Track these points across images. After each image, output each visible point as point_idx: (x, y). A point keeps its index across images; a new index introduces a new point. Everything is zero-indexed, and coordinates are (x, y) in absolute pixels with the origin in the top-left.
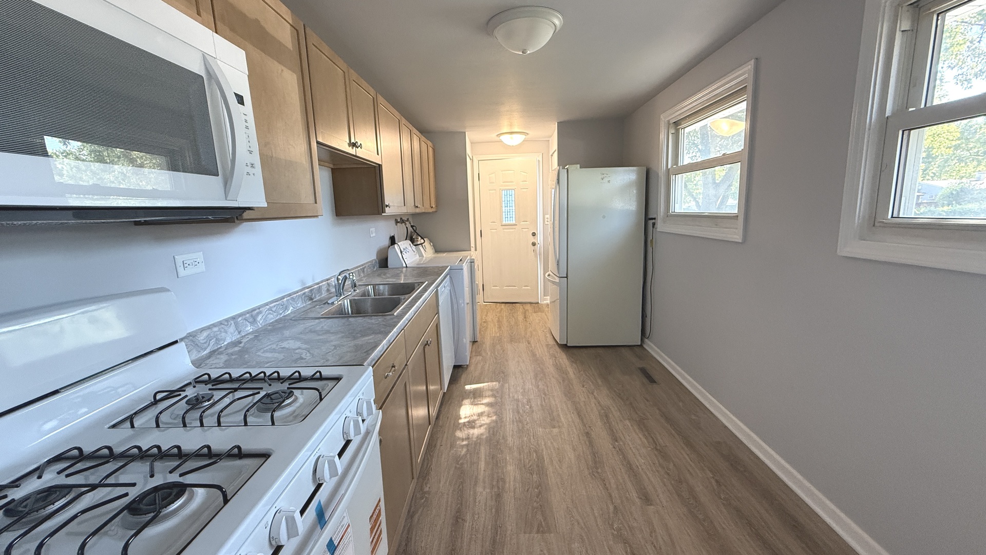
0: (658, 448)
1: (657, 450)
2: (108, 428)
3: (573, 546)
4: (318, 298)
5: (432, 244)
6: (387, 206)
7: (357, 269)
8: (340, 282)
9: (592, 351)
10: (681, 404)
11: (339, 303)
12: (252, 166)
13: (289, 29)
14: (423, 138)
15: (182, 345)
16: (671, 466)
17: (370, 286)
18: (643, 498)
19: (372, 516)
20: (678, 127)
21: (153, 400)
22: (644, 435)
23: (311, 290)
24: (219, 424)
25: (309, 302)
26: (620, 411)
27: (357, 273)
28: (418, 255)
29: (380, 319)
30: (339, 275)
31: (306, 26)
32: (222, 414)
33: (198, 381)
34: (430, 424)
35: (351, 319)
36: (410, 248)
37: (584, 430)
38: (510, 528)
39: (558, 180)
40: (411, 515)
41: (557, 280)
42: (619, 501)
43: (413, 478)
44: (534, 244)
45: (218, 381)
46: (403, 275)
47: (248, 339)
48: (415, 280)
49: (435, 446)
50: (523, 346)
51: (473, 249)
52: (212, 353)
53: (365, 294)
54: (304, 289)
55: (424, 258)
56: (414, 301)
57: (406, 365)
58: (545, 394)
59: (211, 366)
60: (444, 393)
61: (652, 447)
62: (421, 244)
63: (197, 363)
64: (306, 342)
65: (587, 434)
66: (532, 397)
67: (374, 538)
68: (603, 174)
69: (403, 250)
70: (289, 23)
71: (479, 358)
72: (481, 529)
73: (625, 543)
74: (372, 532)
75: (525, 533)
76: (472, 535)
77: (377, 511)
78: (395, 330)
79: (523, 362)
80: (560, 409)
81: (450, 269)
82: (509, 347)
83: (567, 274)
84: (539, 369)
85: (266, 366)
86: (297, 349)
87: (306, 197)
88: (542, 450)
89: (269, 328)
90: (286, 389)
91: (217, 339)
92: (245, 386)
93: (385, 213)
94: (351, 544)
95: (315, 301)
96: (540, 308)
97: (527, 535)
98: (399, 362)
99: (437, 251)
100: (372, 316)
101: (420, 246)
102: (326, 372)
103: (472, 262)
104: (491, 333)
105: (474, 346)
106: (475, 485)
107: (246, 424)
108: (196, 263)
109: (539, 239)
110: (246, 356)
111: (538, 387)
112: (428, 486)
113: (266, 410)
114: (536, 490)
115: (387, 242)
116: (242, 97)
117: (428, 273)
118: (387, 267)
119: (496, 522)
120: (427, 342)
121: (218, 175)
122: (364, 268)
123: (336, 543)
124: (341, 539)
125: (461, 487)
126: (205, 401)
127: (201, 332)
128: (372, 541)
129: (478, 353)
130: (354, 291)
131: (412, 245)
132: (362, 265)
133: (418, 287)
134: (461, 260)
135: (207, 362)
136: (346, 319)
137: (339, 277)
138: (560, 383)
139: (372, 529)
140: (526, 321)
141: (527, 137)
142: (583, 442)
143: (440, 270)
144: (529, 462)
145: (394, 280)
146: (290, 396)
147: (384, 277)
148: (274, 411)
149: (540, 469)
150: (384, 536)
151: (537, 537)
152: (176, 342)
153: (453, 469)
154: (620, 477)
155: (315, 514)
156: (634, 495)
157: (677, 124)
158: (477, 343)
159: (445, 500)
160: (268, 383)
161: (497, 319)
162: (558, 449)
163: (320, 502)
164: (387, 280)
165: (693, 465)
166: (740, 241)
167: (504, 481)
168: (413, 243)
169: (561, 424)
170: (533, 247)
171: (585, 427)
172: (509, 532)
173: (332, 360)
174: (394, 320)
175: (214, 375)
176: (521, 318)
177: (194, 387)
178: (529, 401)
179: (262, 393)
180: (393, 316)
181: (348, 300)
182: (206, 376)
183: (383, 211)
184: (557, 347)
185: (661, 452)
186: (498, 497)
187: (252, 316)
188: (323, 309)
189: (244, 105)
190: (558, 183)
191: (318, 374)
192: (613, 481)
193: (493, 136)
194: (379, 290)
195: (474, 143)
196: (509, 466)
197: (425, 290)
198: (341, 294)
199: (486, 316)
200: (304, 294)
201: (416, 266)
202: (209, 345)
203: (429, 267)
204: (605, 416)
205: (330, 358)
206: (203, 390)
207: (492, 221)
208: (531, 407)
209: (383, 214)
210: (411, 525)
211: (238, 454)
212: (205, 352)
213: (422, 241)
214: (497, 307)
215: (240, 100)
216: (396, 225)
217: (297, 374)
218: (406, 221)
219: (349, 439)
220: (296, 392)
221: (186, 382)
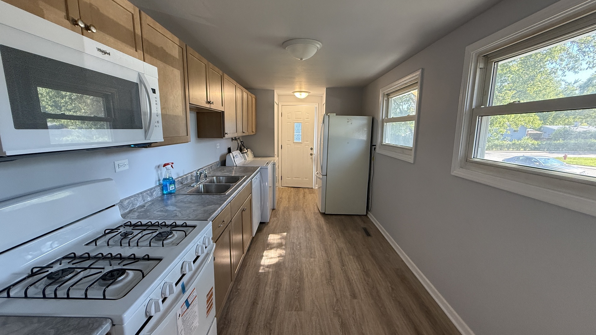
0: (365, 270)
1: (364, 271)
2: (85, 245)
3: (312, 317)
4: (185, 183)
5: (252, 152)
6: (226, 134)
7: (208, 167)
8: (198, 175)
9: (339, 217)
10: (381, 248)
11: (197, 186)
12: (158, 122)
13: (177, 48)
14: (249, 93)
15: (117, 207)
16: (370, 280)
17: (214, 177)
18: (353, 295)
19: (208, 295)
20: (389, 97)
21: (104, 233)
22: (359, 264)
23: (182, 179)
24: (137, 245)
25: (181, 185)
26: (348, 251)
27: (208, 169)
28: (243, 159)
29: (218, 196)
30: (198, 171)
31: (187, 45)
32: (139, 241)
33: (125, 225)
34: (243, 253)
35: (202, 196)
36: (239, 155)
37: (327, 260)
38: (281, 308)
39: (324, 121)
40: (229, 300)
41: (321, 177)
42: (339, 297)
43: (232, 281)
44: (311, 155)
45: (135, 225)
46: (234, 171)
47: (148, 204)
48: (240, 174)
49: (246, 265)
50: (300, 213)
51: (276, 156)
52: (130, 211)
53: (212, 182)
54: (178, 178)
55: (247, 161)
56: (237, 187)
57: (231, 221)
58: (309, 240)
59: (131, 218)
60: (253, 237)
61: (362, 270)
62: (246, 153)
63: (124, 216)
64: (179, 207)
65: (329, 262)
66: (302, 241)
67: (208, 306)
68: (349, 119)
69: (235, 156)
70: (177, 45)
71: (275, 219)
72: (266, 309)
73: (339, 317)
74: (207, 303)
75: (288, 311)
76: (261, 311)
77: (211, 293)
78: (225, 203)
79: (300, 222)
80: (316, 248)
81: (261, 168)
82: (293, 213)
83: (326, 174)
84: (308, 226)
85: (159, 219)
86: (174, 211)
87: (183, 133)
88: (303, 270)
89: (159, 199)
90: (169, 230)
91: (133, 204)
92: (149, 228)
93: (225, 137)
94: (197, 305)
95: (184, 185)
96: (313, 191)
97: (289, 312)
98: (227, 219)
99: (255, 156)
100: (214, 194)
101: (245, 154)
102: (189, 223)
103: (274, 164)
104: (284, 204)
105: (273, 212)
106: (265, 286)
107: (150, 246)
108: (125, 165)
109: (315, 152)
110: (148, 213)
111: (306, 235)
112: (240, 286)
113: (159, 240)
114: (297, 290)
115: (226, 151)
116: (155, 89)
117: (248, 170)
118: (225, 165)
119: (274, 305)
120: (244, 209)
121: (142, 129)
122: (212, 166)
123: (190, 303)
124: (192, 301)
125: (258, 287)
126: (130, 235)
127: (125, 200)
128: (208, 307)
129: (275, 216)
130: (206, 179)
131: (240, 153)
132: (211, 164)
133: (241, 179)
134: (267, 163)
135: (128, 215)
136: (200, 196)
137: (198, 172)
138: (318, 234)
139: (208, 301)
140: (304, 198)
141: (310, 94)
142: (326, 266)
143: (255, 169)
144: (296, 276)
145: (228, 174)
146: (171, 234)
147: (223, 171)
148: (164, 240)
149: (301, 279)
150: (214, 306)
151: (294, 313)
152: (114, 205)
153: (254, 278)
154: (342, 285)
155: (181, 287)
156: (348, 294)
157: (388, 95)
158: (274, 210)
159: (248, 293)
160: (160, 227)
161: (288, 196)
162: (312, 269)
163: (183, 282)
164: (225, 173)
165: (382, 280)
166: (412, 162)
167: (281, 285)
168: (241, 152)
169: (315, 257)
170: (311, 156)
171: (328, 259)
172: (280, 310)
173: (192, 217)
174: (226, 197)
175: (133, 223)
176: (301, 196)
177: (124, 228)
178: (300, 243)
179: (158, 232)
180: (225, 195)
181: (202, 185)
182: (129, 223)
183: (224, 136)
184: (319, 213)
185: (366, 273)
186: (277, 293)
187: (151, 192)
188: (188, 189)
189: (155, 93)
190: (324, 123)
191: (185, 224)
192: (338, 287)
193: (290, 92)
194: (220, 179)
195: (279, 95)
196: (284, 277)
197: (244, 181)
198: (198, 181)
199: (282, 194)
200: (178, 180)
201: (242, 165)
202: (129, 207)
203: (249, 167)
204: (340, 253)
205: (191, 216)
206: (129, 229)
207: (288, 140)
208: (300, 247)
209: (224, 138)
210: (229, 305)
211: (147, 258)
212: (127, 211)
213: (247, 151)
214: (289, 189)
215: (154, 91)
216: (232, 141)
217: (174, 223)
218: (238, 139)
219: (199, 255)
220: (174, 232)
221: (119, 225)
